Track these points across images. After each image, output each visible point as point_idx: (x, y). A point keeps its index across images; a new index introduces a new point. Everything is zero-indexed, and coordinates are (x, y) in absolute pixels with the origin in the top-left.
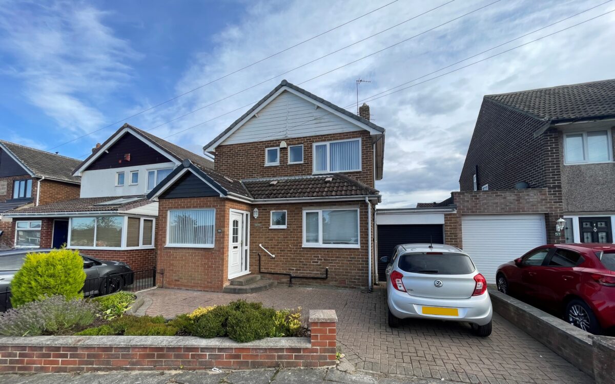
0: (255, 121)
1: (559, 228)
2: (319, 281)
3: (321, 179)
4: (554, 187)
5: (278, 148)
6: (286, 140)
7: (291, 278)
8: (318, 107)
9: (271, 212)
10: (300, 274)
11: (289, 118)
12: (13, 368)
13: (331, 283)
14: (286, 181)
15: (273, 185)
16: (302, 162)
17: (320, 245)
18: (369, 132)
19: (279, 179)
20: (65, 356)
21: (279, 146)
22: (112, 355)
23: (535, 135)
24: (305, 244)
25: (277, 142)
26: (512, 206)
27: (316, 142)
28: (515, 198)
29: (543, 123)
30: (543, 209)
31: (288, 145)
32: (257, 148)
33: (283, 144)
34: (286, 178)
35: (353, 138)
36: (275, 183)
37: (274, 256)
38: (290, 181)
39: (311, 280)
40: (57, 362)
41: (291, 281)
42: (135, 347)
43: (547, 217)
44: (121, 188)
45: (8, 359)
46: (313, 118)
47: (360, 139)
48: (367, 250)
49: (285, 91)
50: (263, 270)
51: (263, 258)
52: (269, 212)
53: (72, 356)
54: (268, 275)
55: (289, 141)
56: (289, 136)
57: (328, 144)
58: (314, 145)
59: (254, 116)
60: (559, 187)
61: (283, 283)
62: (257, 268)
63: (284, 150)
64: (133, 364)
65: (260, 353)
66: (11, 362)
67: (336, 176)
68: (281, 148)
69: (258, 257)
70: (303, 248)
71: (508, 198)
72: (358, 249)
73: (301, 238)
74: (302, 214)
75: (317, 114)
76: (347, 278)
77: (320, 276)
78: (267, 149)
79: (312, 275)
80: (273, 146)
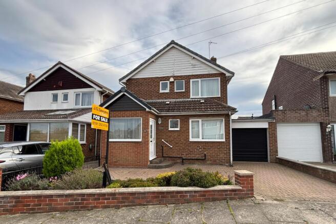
0: (154, 65)
1: (328, 130)
2: (200, 161)
3: (197, 101)
4: (325, 108)
5: (168, 82)
6: (174, 77)
7: (183, 159)
8: (194, 58)
9: (169, 120)
10: (188, 157)
11: (176, 63)
12: (78, 207)
13: (208, 162)
14: (175, 102)
15: (168, 104)
16: (184, 91)
17: (200, 140)
18: (225, 74)
19: (170, 100)
20: (109, 199)
21: (169, 80)
22: (136, 197)
23: (314, 80)
24: (191, 139)
25: (167, 78)
26: (304, 118)
27: (193, 79)
28: (305, 113)
29: (319, 74)
30: (320, 120)
31: (175, 80)
32: (155, 81)
33: (172, 80)
34: (174, 100)
35: (215, 77)
36: (168, 103)
37: (171, 147)
38: (178, 102)
39: (196, 161)
40: (104, 203)
41: (183, 161)
42: (148, 193)
43: (321, 124)
44: (56, 104)
45: (74, 202)
46: (190, 64)
47: (219, 78)
48: (229, 142)
49: (173, 47)
50: (164, 155)
51: (165, 148)
52: (168, 120)
53: (113, 199)
54: (168, 158)
55: (176, 78)
56: (176, 75)
57: (199, 80)
58: (191, 80)
59: (153, 61)
60: (328, 108)
61: (178, 163)
62: (161, 154)
63: (172, 83)
64: (148, 202)
65: (216, 193)
66: (76, 204)
67: (206, 99)
68: (170, 82)
69: (161, 148)
70: (191, 142)
71: (302, 113)
72: (224, 142)
73: (189, 136)
74: (189, 121)
75: (194, 62)
76: (217, 159)
77: (201, 158)
78: (161, 82)
79: (196, 158)
80: (165, 80)
